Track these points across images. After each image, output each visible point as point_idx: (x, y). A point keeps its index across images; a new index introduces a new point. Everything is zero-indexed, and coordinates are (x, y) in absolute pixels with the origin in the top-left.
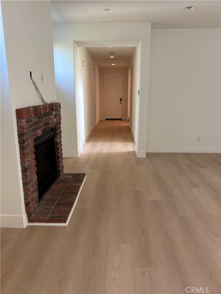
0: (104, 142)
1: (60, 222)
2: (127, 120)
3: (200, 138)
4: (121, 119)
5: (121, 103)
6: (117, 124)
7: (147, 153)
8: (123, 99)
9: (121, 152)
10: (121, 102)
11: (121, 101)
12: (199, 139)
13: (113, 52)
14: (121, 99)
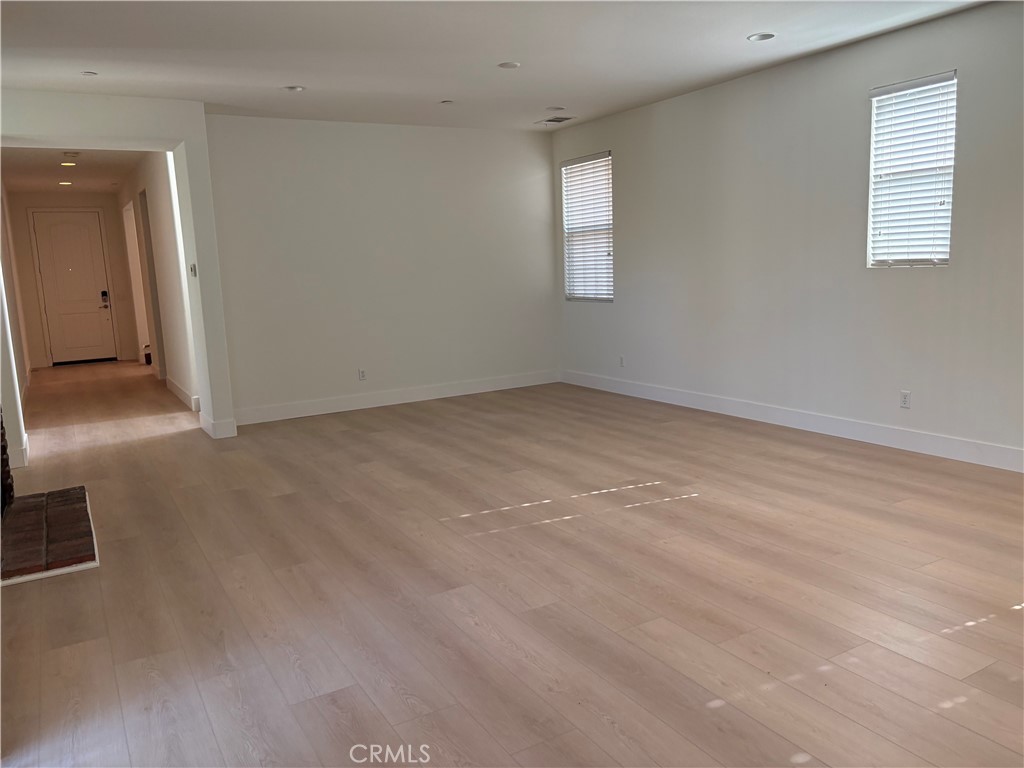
0: (90, 422)
1: (81, 561)
2: (137, 361)
3: (363, 372)
4: (115, 359)
5: (106, 307)
6: (105, 372)
7: (238, 427)
8: (111, 294)
9: (162, 436)
10: (108, 304)
11: (105, 301)
12: (362, 375)
13: (77, 153)
14: (104, 294)
